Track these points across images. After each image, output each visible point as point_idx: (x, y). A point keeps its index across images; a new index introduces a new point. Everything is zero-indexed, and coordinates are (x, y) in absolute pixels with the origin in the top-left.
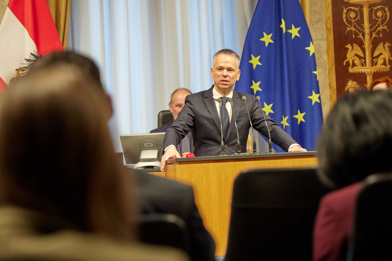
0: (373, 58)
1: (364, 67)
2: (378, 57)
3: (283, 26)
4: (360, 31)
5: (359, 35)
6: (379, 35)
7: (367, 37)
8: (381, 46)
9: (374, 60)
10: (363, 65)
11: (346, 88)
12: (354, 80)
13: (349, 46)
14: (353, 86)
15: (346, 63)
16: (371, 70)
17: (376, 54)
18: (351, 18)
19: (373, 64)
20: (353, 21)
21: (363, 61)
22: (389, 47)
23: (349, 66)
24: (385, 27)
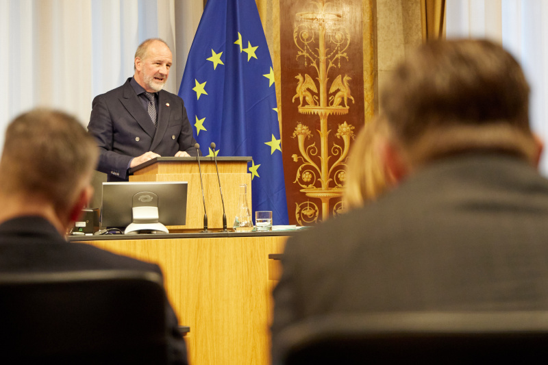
0: (328, 95)
1: (318, 107)
2: (334, 94)
3: (239, 42)
4: (314, 58)
5: (312, 63)
6: (337, 64)
7: (322, 66)
8: (338, 79)
9: (330, 98)
10: (316, 104)
11: (294, 134)
12: (304, 124)
13: (299, 77)
14: (303, 131)
15: (296, 99)
16: (326, 110)
17: (332, 90)
18: (303, 40)
19: (329, 103)
20: (306, 43)
21: (317, 98)
22: (349, 81)
23: (299, 104)
24: (345, 55)
